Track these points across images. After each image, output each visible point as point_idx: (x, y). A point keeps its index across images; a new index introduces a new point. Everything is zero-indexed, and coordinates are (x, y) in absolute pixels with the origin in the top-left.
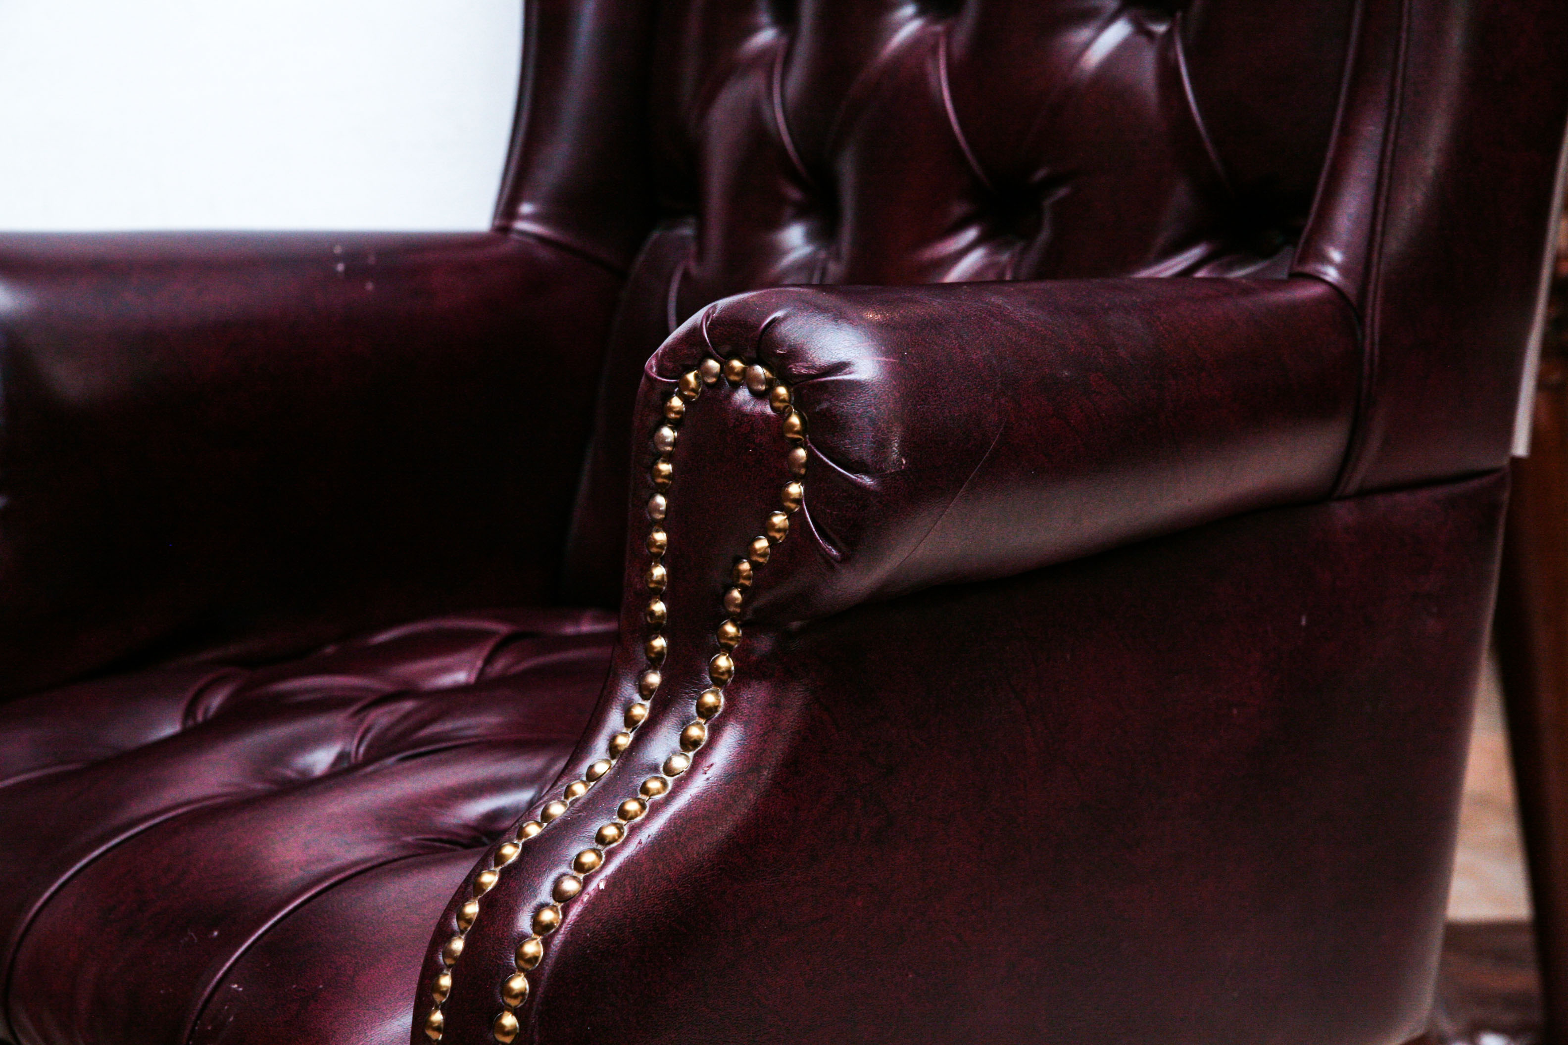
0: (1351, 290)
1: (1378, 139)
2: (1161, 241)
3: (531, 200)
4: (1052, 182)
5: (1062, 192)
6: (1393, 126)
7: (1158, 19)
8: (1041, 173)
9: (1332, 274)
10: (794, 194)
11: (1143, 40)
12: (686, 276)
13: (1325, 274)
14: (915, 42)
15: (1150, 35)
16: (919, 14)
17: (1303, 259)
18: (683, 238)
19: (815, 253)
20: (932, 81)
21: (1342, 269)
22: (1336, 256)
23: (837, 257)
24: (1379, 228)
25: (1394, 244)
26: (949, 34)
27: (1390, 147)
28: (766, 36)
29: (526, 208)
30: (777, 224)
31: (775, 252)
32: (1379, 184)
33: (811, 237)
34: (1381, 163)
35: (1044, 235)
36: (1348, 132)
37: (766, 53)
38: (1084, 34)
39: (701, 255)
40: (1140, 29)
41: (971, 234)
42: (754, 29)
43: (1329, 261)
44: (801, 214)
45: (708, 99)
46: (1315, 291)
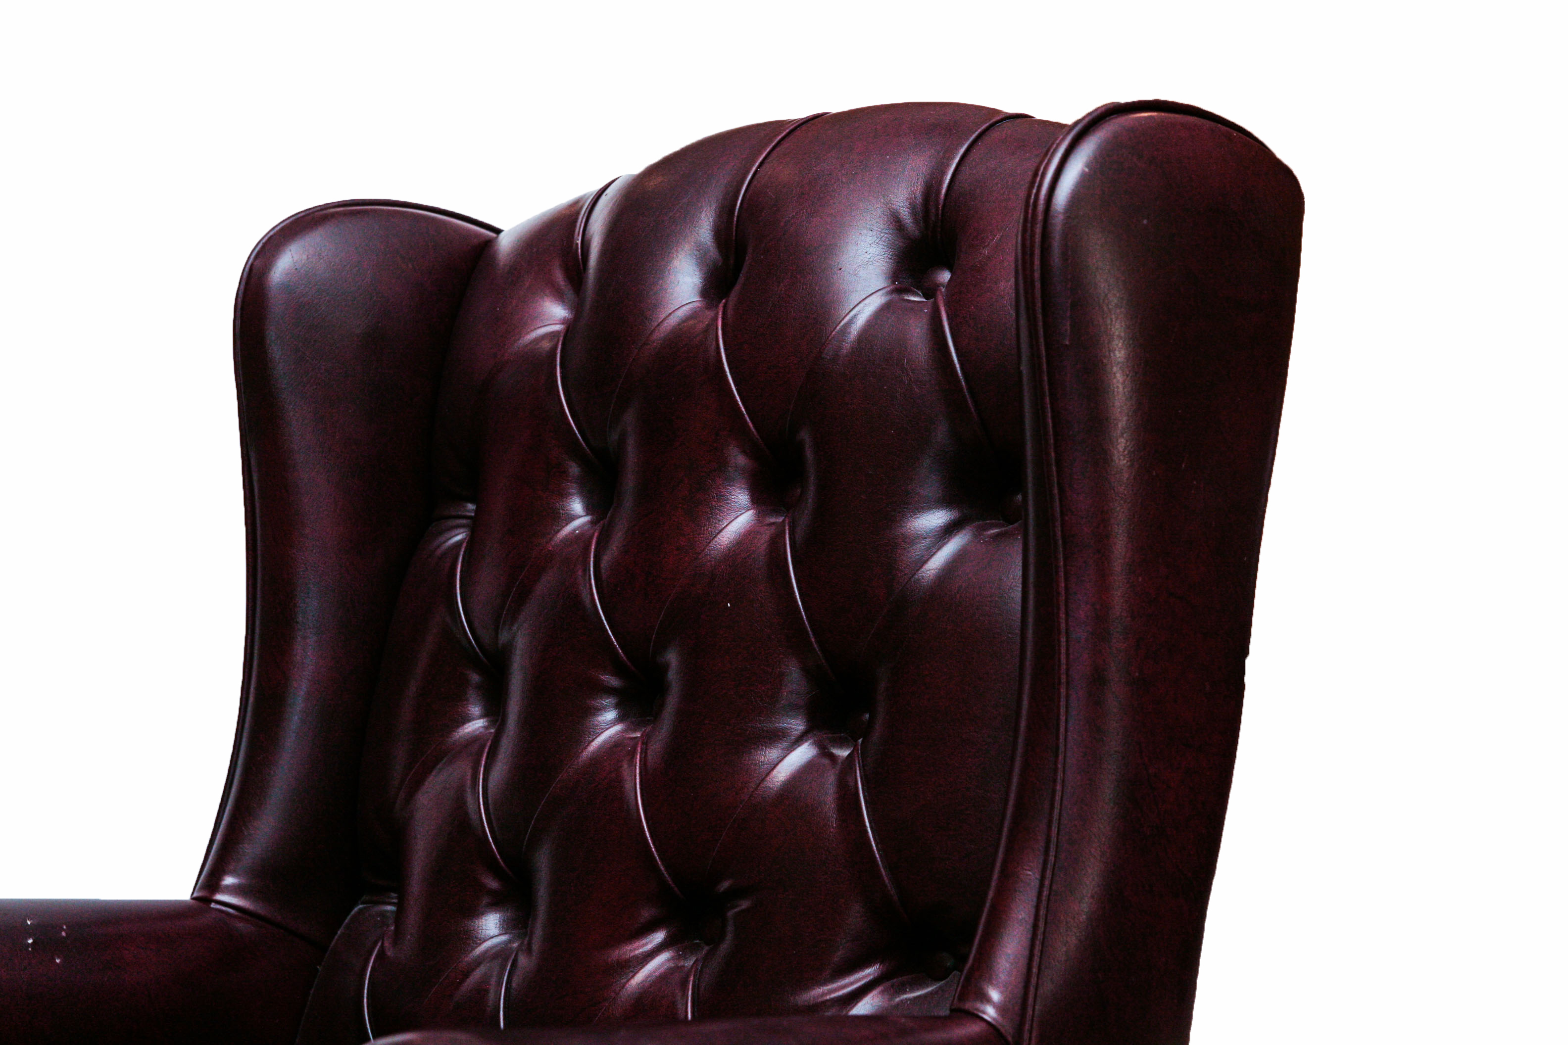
0: (1008, 1029)
1: (1036, 883)
2: (838, 956)
3: (233, 873)
4: (735, 894)
5: (745, 904)
6: (1049, 874)
7: (842, 744)
8: (725, 885)
9: (990, 1013)
10: (493, 884)
11: (826, 761)
12: (382, 954)
13: (984, 1013)
14: (615, 747)
15: (833, 758)
16: (619, 720)
17: (963, 997)
18: (383, 914)
19: (510, 941)
20: (628, 785)
21: (1002, 1009)
22: (995, 995)
23: (529, 950)
24: (1035, 970)
25: (1048, 987)
26: (646, 741)
27: (1045, 893)
28: (476, 726)
29: (229, 880)
30: (475, 912)
31: (470, 938)
32: (1035, 927)
33: (507, 926)
34: (1037, 908)
35: (725, 947)
36: (1009, 878)
37: (474, 740)
38: (772, 754)
39: (398, 936)
40: (824, 752)
41: (659, 937)
42: (467, 719)
43: (987, 1000)
44: (496, 904)
45: (418, 783)
46: (973, 1029)
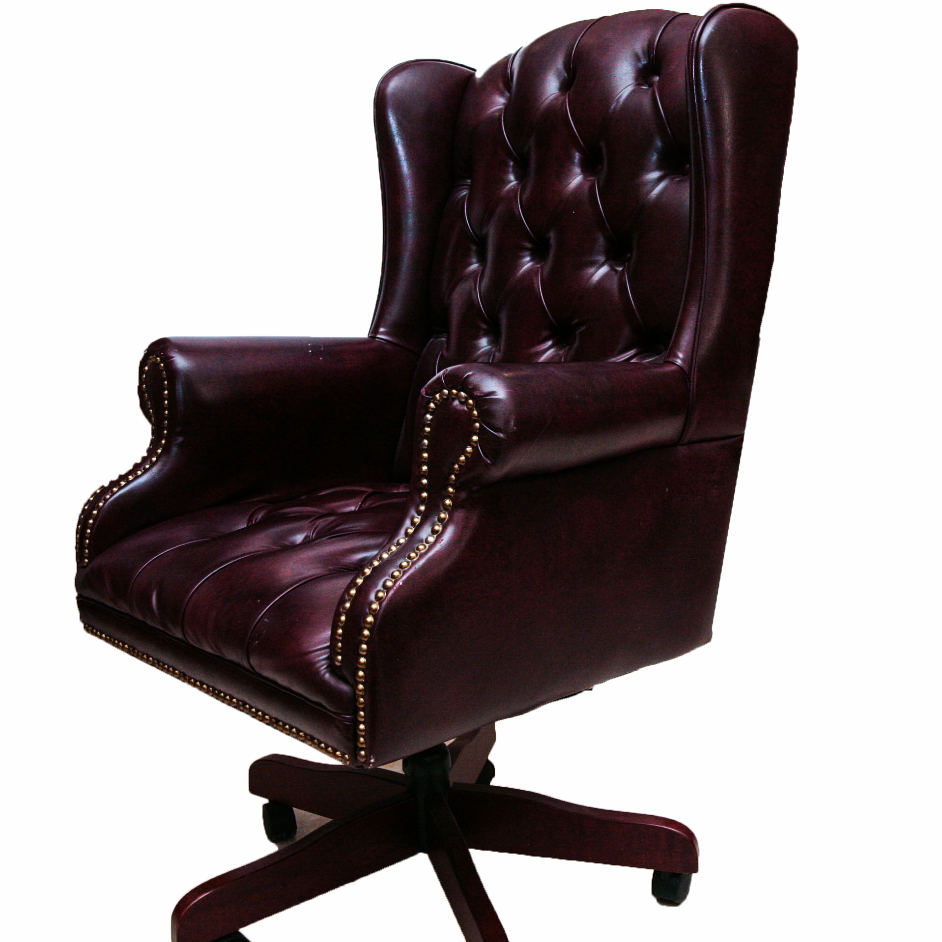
0: (686, 368)
1: (696, 313)
2: (620, 347)
3: (384, 327)
4: (579, 325)
5: (583, 328)
6: (701, 309)
7: (619, 266)
8: (576, 321)
9: (679, 362)
10: (484, 326)
11: (613, 273)
12: (442, 356)
13: (677, 362)
14: (530, 271)
15: (616, 271)
16: (531, 260)
17: (669, 356)
18: (442, 341)
19: (491, 348)
20: (536, 286)
21: (683, 360)
22: (681, 355)
23: (499, 351)
24: (696, 346)
25: (703, 350)
26: (542, 268)
27: (700, 316)
28: (474, 266)
29: (382, 330)
30: (478, 337)
31: (476, 348)
32: (696, 329)
33: (490, 343)
34: (697, 322)
35: (576, 345)
36: (685, 310)
37: (474, 272)
38: (592, 270)
39: (448, 349)
40: (612, 269)
41: (550, 343)
42: (471, 264)
43: (678, 357)
44: (486, 334)
45: (452, 290)
46: (673, 368)
